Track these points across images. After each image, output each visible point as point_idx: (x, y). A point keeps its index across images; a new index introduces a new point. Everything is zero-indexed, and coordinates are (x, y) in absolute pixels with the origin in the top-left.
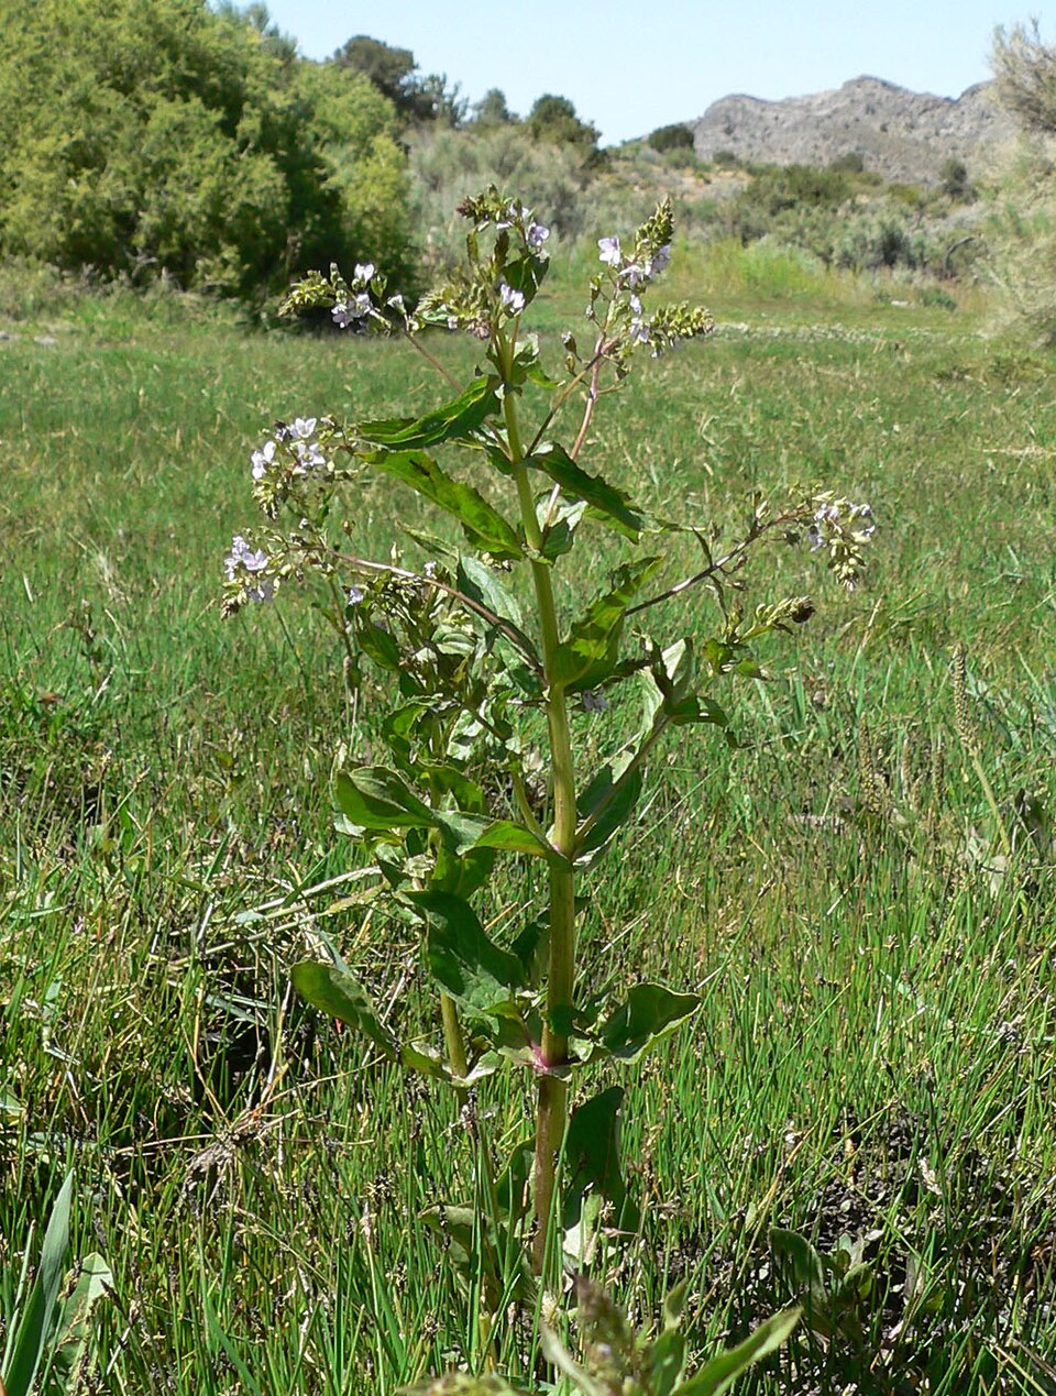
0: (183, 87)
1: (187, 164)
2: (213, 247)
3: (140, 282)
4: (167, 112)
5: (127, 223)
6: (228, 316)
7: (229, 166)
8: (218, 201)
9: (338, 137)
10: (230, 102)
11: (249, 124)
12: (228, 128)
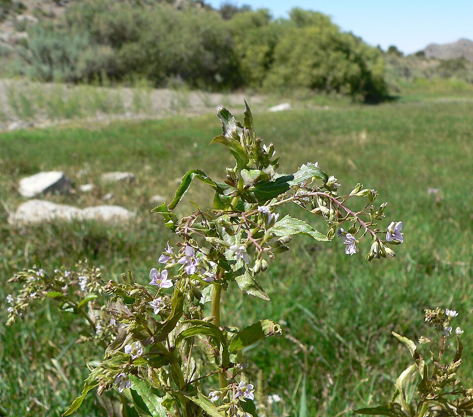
0: (337, 49)
1: (339, 66)
2: (344, 84)
3: (328, 92)
4: (334, 55)
5: (325, 79)
6: (348, 100)
7: (348, 66)
8: (346, 74)
9: (368, 59)
10: (347, 52)
11: (352, 57)
12: (347, 58)
